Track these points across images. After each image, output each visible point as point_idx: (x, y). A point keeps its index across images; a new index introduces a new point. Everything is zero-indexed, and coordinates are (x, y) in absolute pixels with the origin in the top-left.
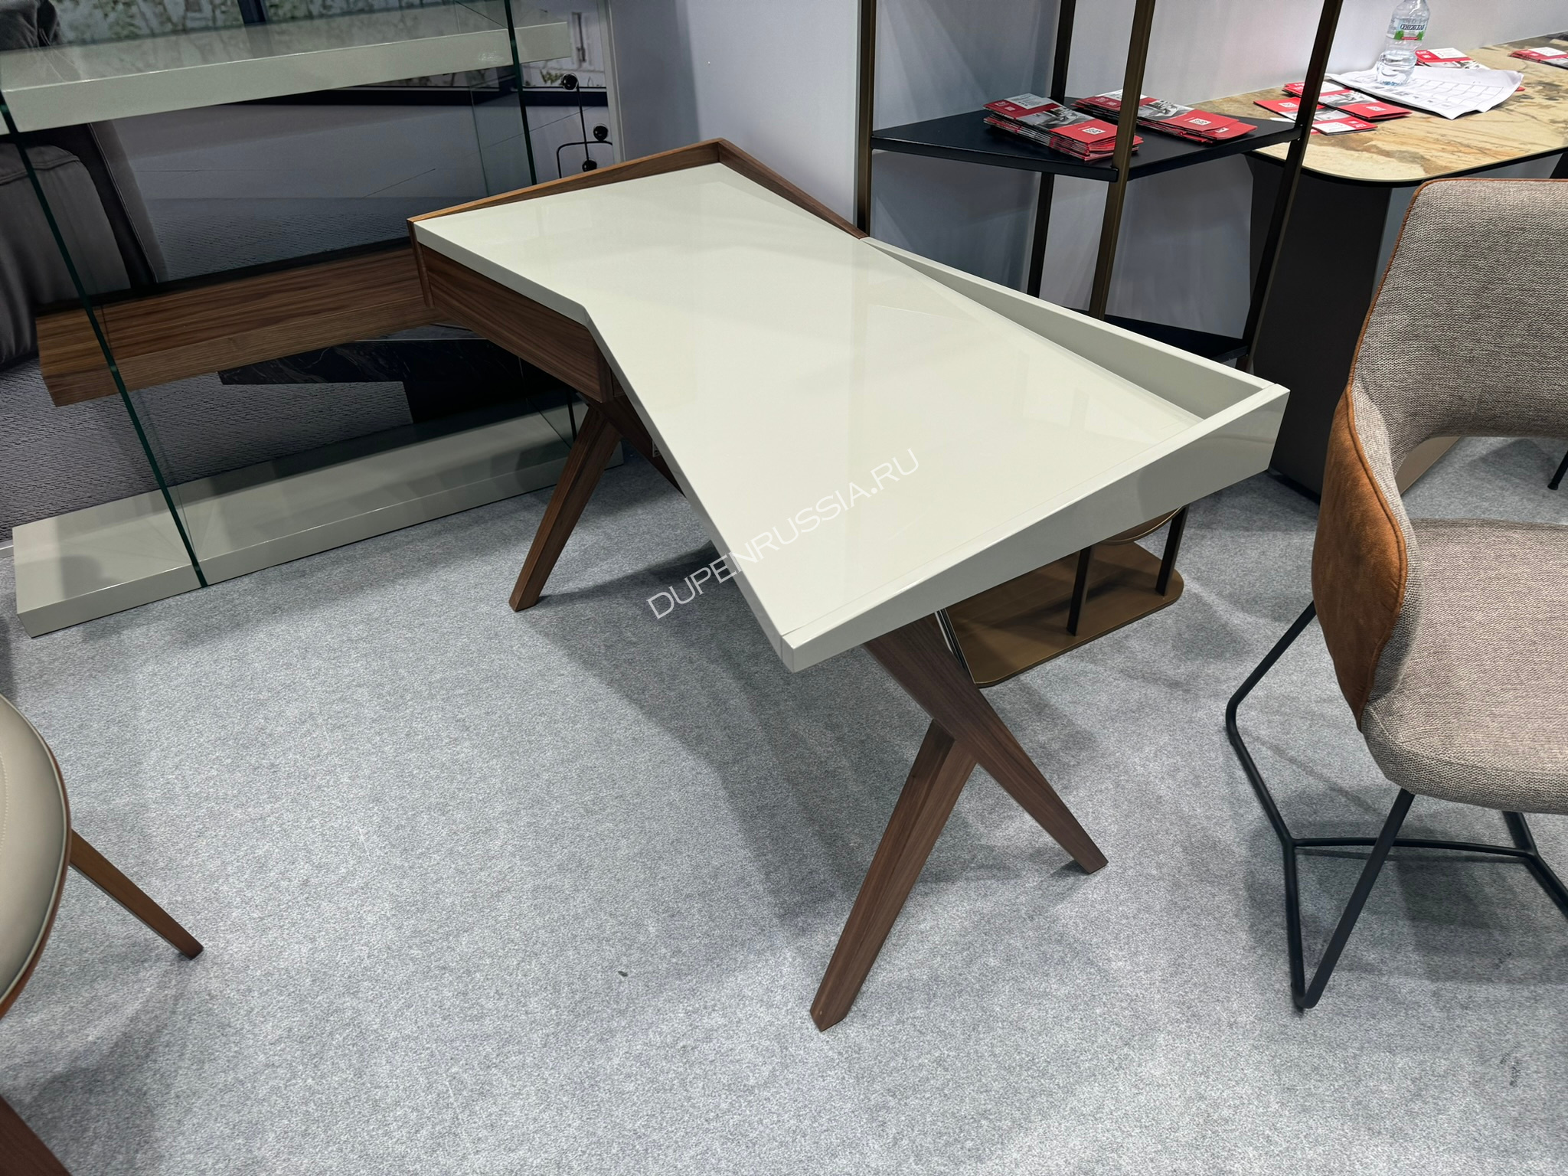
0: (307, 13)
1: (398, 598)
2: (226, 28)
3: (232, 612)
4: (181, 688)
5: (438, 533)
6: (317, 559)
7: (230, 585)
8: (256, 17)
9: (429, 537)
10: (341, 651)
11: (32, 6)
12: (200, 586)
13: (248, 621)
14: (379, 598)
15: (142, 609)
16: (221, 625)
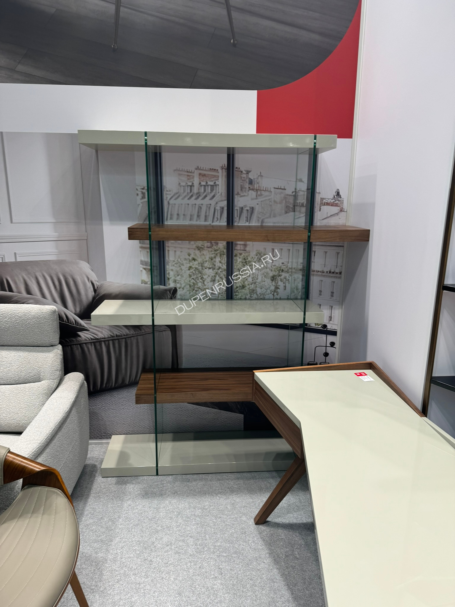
0: (245, 298)
1: (216, 502)
2: (221, 300)
3: (162, 489)
4: (135, 514)
5: (238, 479)
6: (195, 476)
7: (165, 477)
8: (230, 297)
9: (235, 479)
10: (190, 519)
11: (172, 289)
12: (156, 474)
13: (165, 494)
14: (210, 500)
15: (136, 477)
16: (156, 493)
